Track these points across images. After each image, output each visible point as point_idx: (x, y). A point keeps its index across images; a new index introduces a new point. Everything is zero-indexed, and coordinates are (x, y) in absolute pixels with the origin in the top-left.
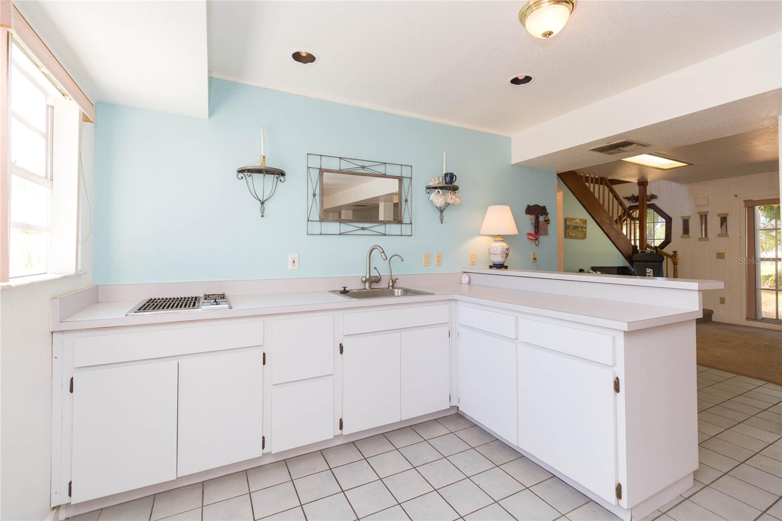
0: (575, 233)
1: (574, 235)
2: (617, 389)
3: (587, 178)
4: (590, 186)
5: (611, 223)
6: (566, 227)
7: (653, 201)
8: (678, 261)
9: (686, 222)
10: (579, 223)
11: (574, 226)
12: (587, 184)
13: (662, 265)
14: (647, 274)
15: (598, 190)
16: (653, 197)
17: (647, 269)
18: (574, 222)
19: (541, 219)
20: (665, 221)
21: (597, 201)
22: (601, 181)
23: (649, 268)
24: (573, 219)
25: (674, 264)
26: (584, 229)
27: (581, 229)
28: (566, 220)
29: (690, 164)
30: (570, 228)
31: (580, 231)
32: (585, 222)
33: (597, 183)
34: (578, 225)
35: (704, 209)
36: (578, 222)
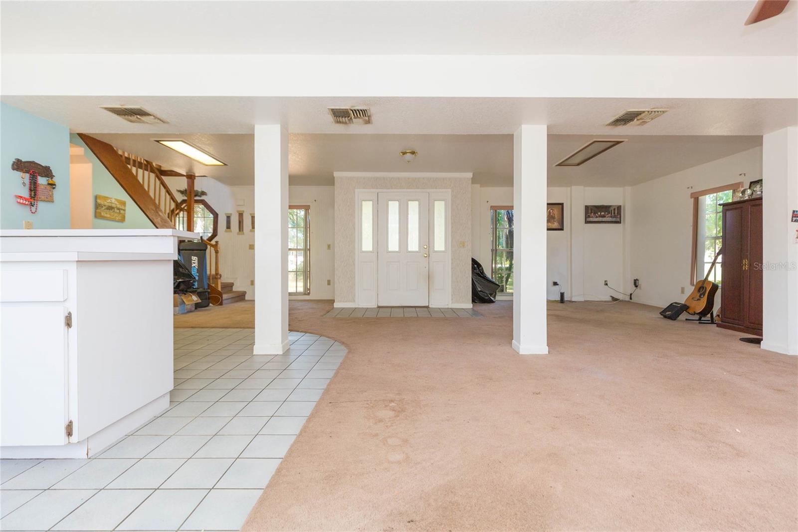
0: (110, 214)
1: (108, 216)
2: (69, 324)
3: (128, 159)
4: (131, 168)
5: (156, 209)
6: (97, 206)
7: (203, 198)
8: (218, 250)
9: (228, 218)
10: (116, 204)
11: (109, 206)
12: (129, 166)
13: (205, 253)
14: (193, 261)
15: (142, 176)
16: (203, 193)
17: (192, 257)
18: (109, 201)
19: (42, 181)
20: (213, 216)
21: (142, 186)
22: (147, 166)
23: (194, 256)
24: (106, 198)
25: (216, 253)
26: (122, 212)
27: (118, 211)
28: (96, 197)
29: (225, 165)
30: (102, 207)
31: (116, 213)
32: (124, 203)
33: (141, 168)
34: (114, 205)
35: (241, 209)
36: (113, 202)
